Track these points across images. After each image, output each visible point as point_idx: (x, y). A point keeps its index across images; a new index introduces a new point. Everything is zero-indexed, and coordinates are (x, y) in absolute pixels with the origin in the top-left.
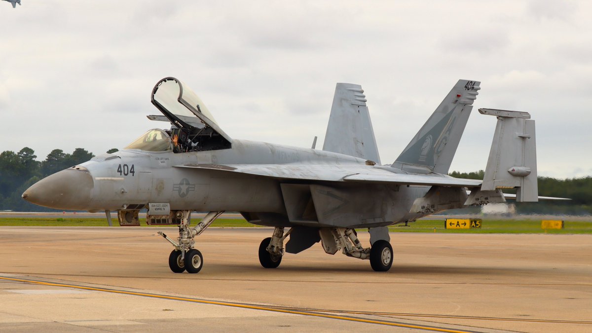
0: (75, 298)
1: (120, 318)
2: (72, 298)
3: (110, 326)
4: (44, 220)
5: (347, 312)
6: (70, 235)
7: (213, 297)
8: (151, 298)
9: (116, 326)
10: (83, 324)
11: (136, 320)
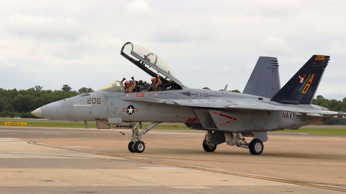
0: (176, 172)
1: (199, 185)
2: (174, 172)
3: (193, 189)
4: (166, 126)
5: (326, 184)
6: (179, 135)
7: (252, 174)
8: (218, 173)
9: (196, 189)
10: (178, 187)
11: (207, 186)
